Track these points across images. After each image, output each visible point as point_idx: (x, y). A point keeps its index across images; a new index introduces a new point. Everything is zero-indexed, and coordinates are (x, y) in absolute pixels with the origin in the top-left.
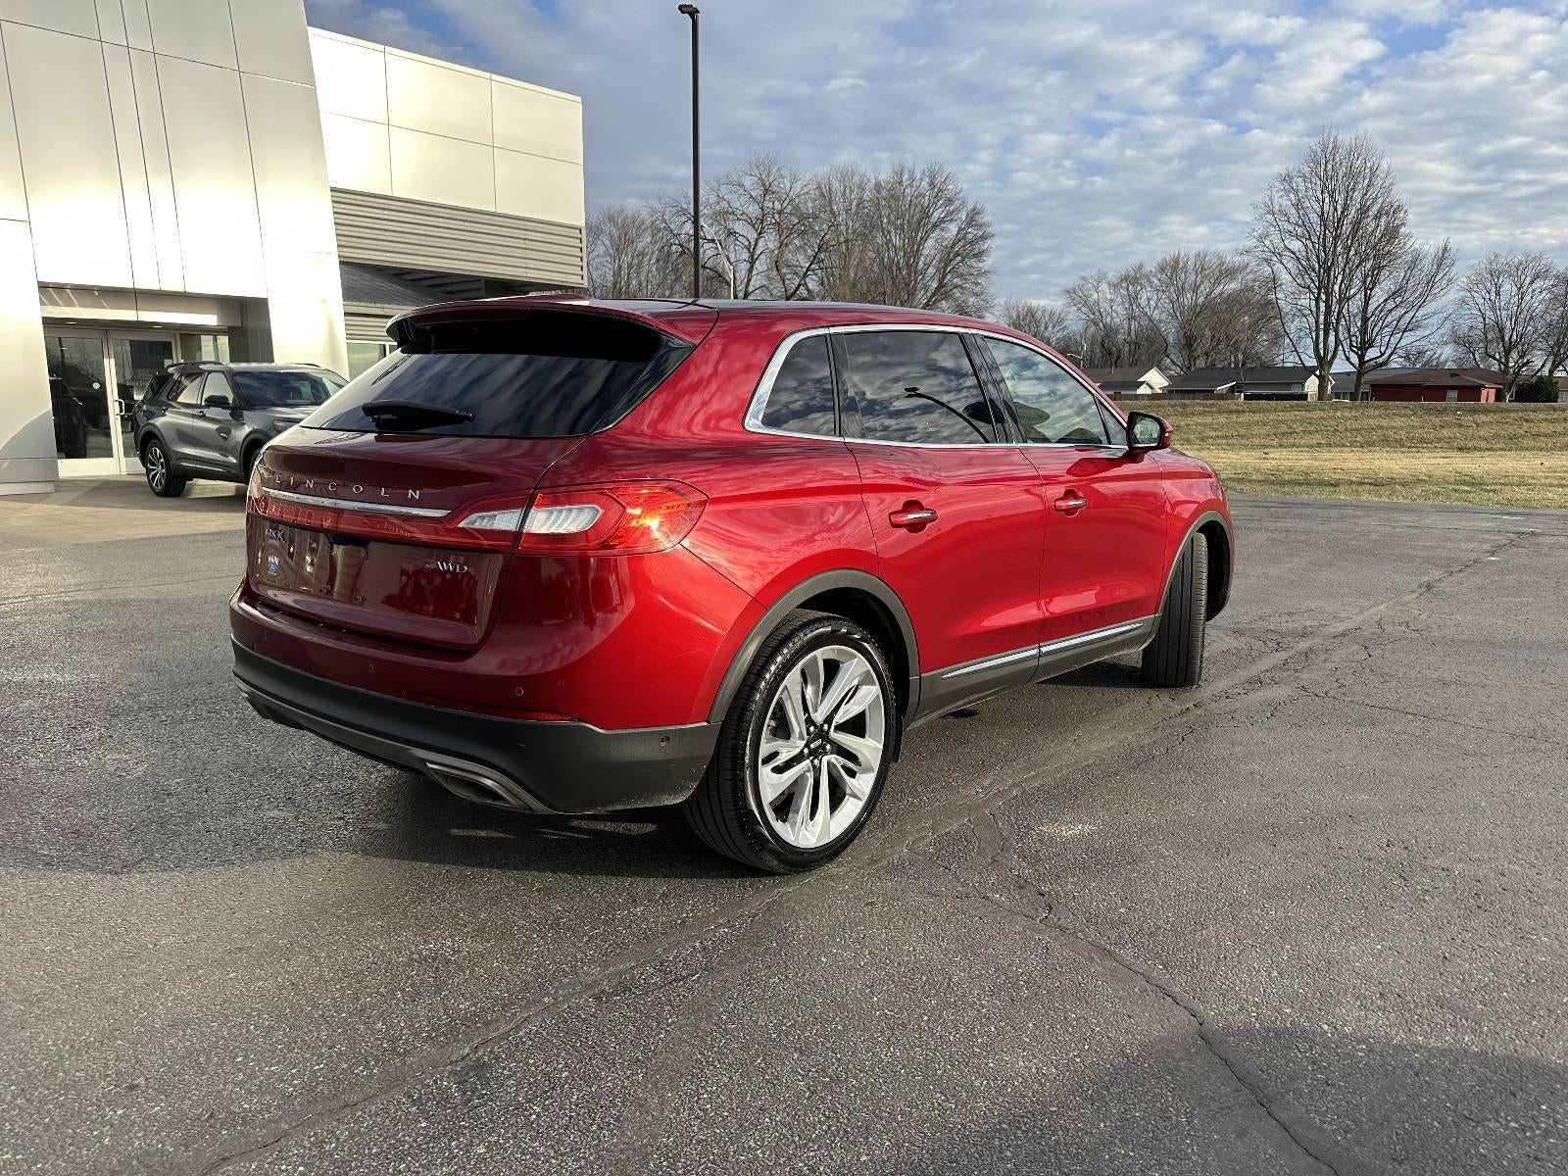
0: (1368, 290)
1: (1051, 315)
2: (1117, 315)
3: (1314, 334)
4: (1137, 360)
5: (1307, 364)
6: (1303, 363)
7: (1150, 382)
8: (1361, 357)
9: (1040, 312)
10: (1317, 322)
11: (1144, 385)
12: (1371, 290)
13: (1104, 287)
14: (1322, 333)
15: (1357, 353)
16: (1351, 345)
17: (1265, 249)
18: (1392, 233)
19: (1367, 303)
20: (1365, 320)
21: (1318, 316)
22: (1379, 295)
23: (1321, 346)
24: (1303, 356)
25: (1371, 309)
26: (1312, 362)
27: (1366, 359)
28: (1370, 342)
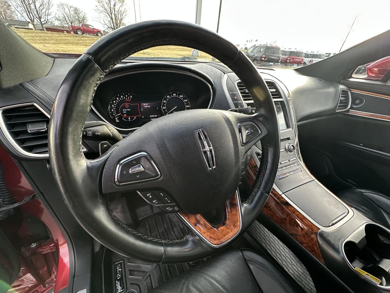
0: (34, 3)
5: (28, 21)
8: (40, 20)
10: (25, 9)
15: (38, 19)
16: (36, 17)
19: (35, 6)
20: (37, 11)
22: (37, 4)
23: (29, 16)
24: (26, 19)
25: (37, 8)
28: (41, 17)
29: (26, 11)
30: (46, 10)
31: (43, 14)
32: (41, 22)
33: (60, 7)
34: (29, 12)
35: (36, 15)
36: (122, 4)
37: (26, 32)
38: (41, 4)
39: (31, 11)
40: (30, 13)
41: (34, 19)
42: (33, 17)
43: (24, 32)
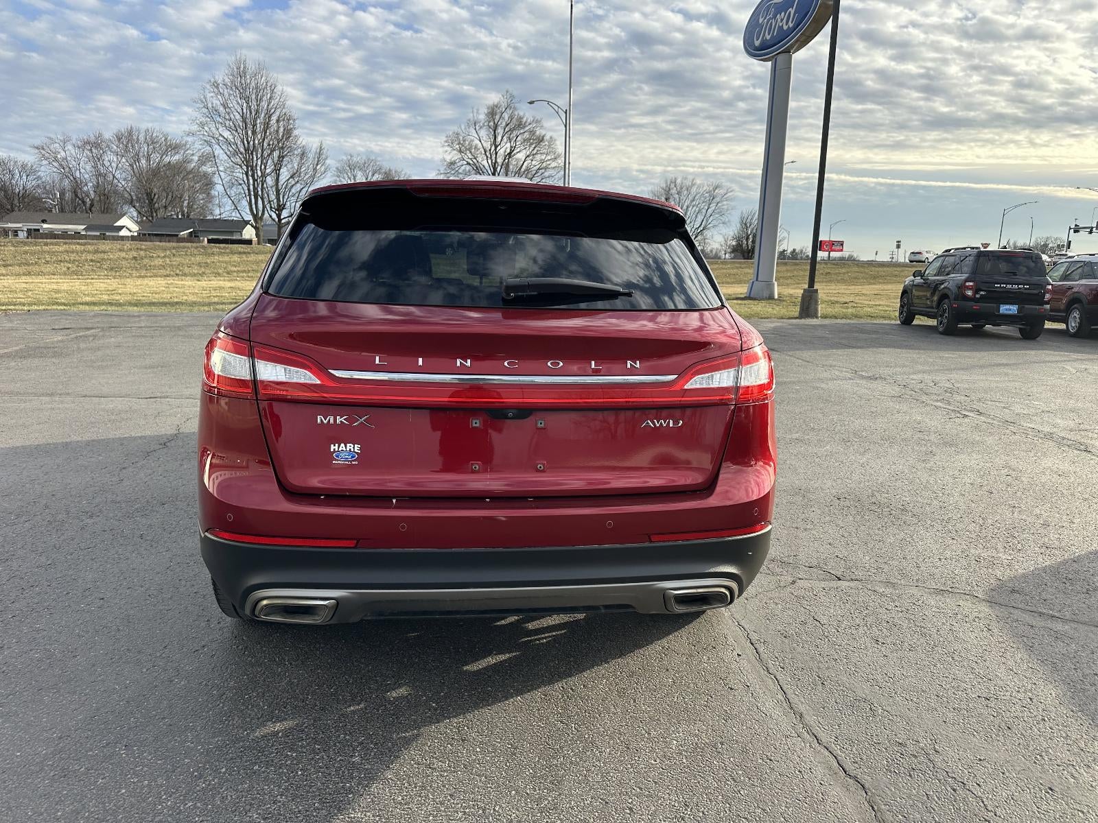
0: (277, 171)
1: (24, 166)
2: (85, 172)
3: (248, 197)
4: (107, 208)
5: (246, 219)
6: (242, 218)
7: (128, 227)
8: (279, 216)
9: (12, 163)
10: (249, 190)
11: (125, 229)
12: (279, 170)
13: (69, 147)
14: (253, 197)
15: (275, 212)
16: (271, 207)
17: (205, 133)
18: (288, 133)
19: (277, 179)
20: (278, 191)
21: (249, 186)
22: (285, 174)
23: (254, 206)
24: (243, 213)
25: (281, 183)
26: (249, 217)
27: (282, 217)
28: (284, 206)
29: (250, 195)
30: (303, 186)
31: (292, 198)
32: (280, 220)
33: (345, 175)
34: (256, 194)
35: (272, 203)
36: (535, 147)
37: (244, 253)
38: (295, 171)
39: (262, 192)
40: (259, 198)
41: (263, 214)
42: (264, 207)
43: (240, 253)
